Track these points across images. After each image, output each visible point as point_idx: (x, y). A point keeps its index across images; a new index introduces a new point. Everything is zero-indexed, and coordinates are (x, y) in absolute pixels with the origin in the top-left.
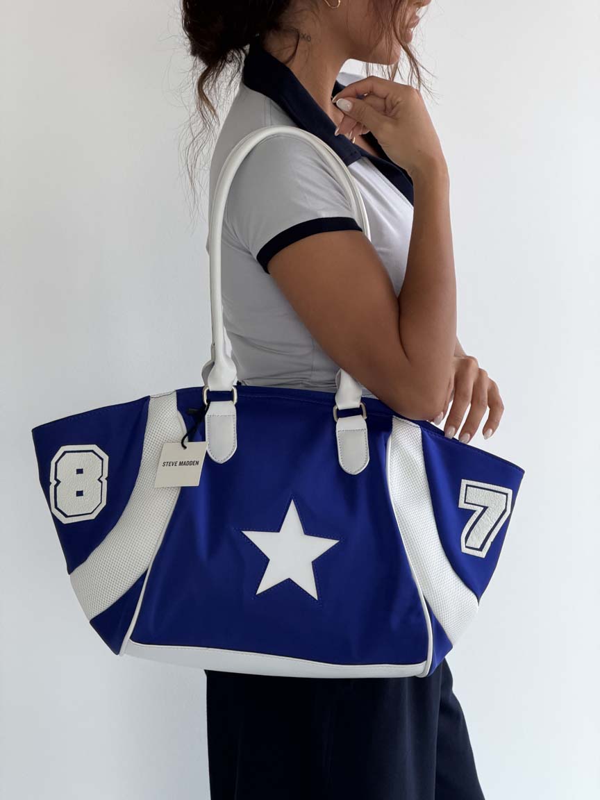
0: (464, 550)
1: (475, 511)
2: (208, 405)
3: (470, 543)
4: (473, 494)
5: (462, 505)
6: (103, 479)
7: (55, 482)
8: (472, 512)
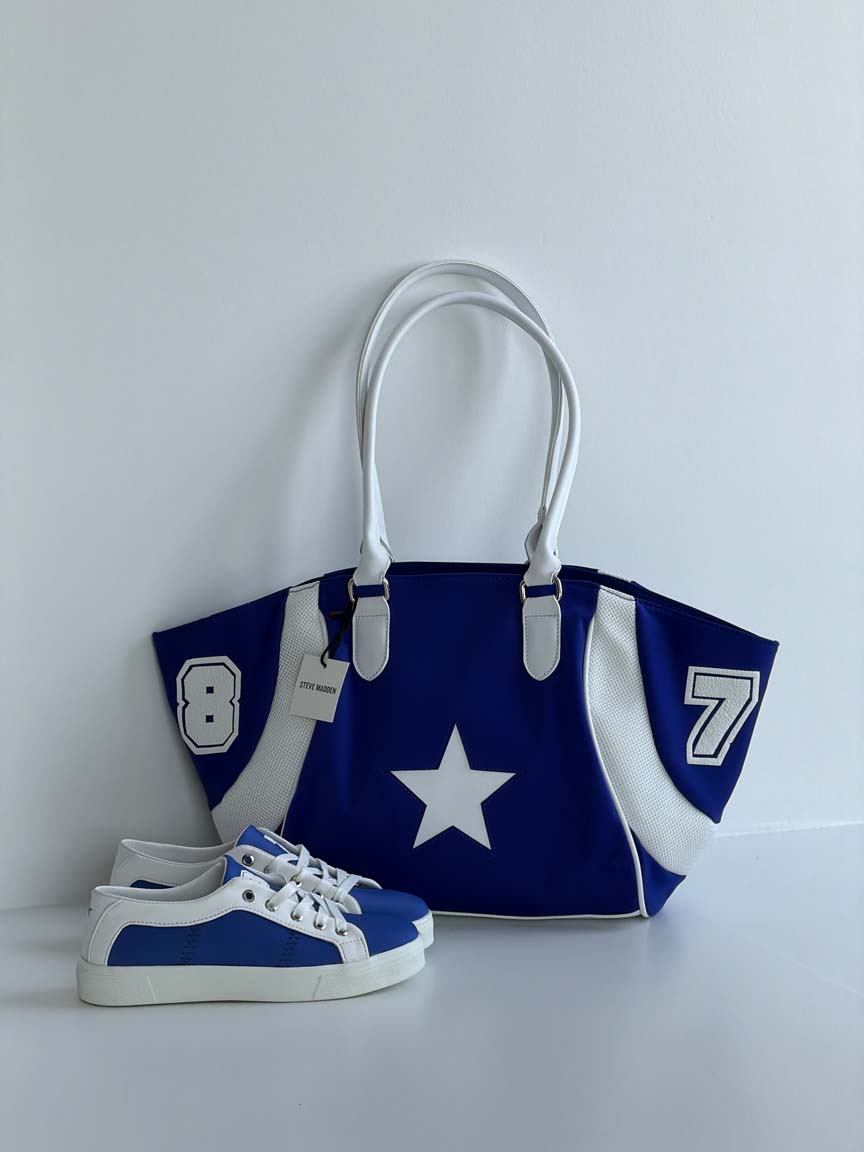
0: (691, 760)
1: (706, 707)
2: (356, 602)
3: (699, 750)
4: (704, 684)
5: (689, 700)
6: (235, 701)
7: (183, 703)
8: (703, 708)
